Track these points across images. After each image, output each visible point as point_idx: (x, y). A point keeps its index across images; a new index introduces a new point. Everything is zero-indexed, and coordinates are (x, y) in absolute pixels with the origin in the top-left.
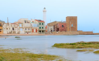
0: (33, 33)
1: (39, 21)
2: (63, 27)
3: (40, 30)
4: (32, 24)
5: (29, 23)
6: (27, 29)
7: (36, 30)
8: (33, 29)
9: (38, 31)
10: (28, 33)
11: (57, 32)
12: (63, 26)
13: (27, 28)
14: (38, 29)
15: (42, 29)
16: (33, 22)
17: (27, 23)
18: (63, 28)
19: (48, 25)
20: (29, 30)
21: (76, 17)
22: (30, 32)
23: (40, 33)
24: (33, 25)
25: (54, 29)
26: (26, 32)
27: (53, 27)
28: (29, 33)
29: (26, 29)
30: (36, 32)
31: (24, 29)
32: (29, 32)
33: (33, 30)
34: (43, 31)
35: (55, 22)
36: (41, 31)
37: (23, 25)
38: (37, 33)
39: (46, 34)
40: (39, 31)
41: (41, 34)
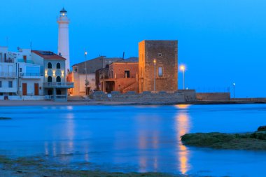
0: (26, 98)
1: (46, 56)
2: (128, 76)
3: (50, 86)
5: (10, 61)
6: (5, 83)
7: (36, 86)
8: (25, 82)
9: (41, 92)
10: (6, 95)
11: (109, 96)
12: (128, 72)
13: (5, 78)
14: (41, 85)
15: (55, 85)
16: (25, 57)
17: (6, 61)
18: (130, 80)
19: (76, 70)
20: (11, 85)
21: (175, 42)
22: (14, 94)
23: (48, 97)
24: (24, 71)
25: (98, 83)
27: (93, 76)
28: (10, 97)
30: (37, 93)
32: (11, 94)
33: (25, 86)
34: (59, 91)
35: (101, 59)
36: (55, 92)
38: (39, 98)
39: (69, 101)
40: (45, 89)
41: (54, 101)
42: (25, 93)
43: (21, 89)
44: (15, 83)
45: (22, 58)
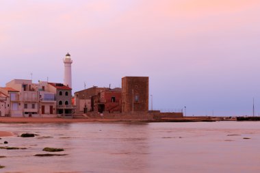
0: (44, 116)
1: (58, 87)
2: (114, 101)
3: (61, 108)
4: (42, 93)
5: (33, 90)
6: (30, 106)
7: (51, 107)
8: (43, 105)
9: (54, 111)
10: (30, 114)
11: (102, 115)
12: (114, 98)
13: (29, 102)
14: (54, 107)
15: (64, 107)
16: (43, 87)
17: (30, 90)
18: (115, 104)
19: (77, 96)
20: (33, 107)
22: (36, 113)
23: (59, 115)
24: (43, 97)
25: (92, 105)
26: (26, 113)
27: (90, 101)
28: (33, 115)
29: (26, 106)
30: (51, 113)
31: (22, 105)
32: (33, 113)
33: (43, 108)
34: (68, 111)
35: (95, 88)
36: (64, 112)
37: (18, 95)
38: (52, 116)
39: (74, 118)
40: (57, 110)
41: (63, 118)
42: (43, 113)
43: (41, 110)
44: (36, 106)
45: (41, 88)
